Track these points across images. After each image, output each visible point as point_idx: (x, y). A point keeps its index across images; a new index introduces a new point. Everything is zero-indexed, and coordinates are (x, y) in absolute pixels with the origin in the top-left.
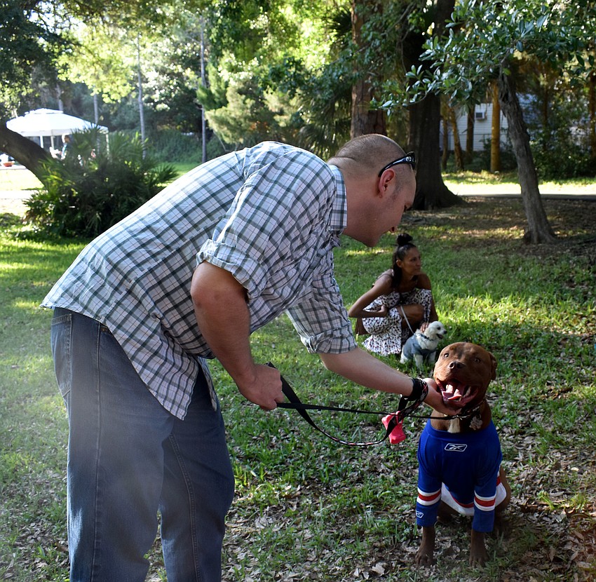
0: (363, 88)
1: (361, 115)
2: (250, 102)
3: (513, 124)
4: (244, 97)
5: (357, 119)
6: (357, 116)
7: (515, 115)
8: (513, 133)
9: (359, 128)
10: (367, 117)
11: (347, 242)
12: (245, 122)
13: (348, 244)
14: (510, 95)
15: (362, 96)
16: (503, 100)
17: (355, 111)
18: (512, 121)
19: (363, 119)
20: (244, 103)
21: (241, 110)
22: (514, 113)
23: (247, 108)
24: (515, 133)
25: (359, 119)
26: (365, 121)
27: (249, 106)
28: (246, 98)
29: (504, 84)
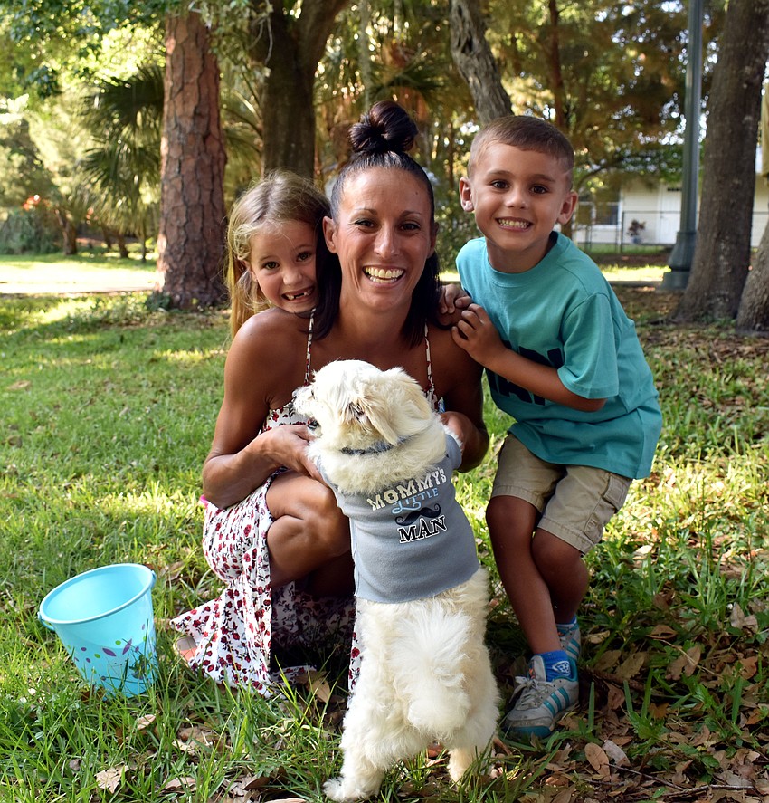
0: (184, 70)
1: (181, 117)
2: (18, 159)
3: (486, 94)
4: (8, 150)
5: (173, 125)
6: (172, 121)
7: (490, 77)
8: (487, 111)
9: (177, 141)
10: (190, 122)
11: (152, 339)
12: (10, 188)
13: (153, 343)
14: (476, 41)
15: (183, 83)
16: (463, 51)
17: (169, 112)
18: (484, 89)
19: (183, 125)
20: (9, 159)
21: (4, 169)
22: (487, 75)
23: (14, 167)
24: (491, 111)
25: (176, 126)
26: (188, 129)
27: (17, 164)
28: (12, 152)
29: (464, 22)
